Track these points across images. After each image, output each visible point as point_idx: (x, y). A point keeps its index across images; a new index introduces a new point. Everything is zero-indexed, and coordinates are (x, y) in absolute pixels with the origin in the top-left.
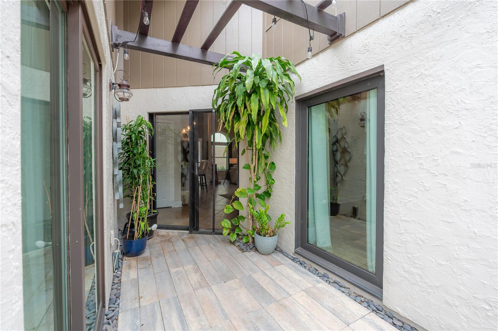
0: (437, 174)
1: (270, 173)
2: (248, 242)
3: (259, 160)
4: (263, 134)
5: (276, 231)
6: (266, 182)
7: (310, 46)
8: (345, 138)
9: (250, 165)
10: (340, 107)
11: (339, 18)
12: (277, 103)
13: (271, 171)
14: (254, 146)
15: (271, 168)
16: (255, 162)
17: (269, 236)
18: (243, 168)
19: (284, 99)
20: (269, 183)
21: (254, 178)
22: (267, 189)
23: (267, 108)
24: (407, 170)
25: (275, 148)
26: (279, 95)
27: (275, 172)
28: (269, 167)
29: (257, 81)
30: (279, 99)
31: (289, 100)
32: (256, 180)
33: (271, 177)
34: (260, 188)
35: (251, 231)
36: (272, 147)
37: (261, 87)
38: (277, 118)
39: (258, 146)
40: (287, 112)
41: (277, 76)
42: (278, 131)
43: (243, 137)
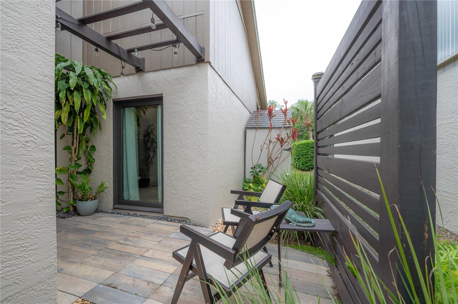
0: (182, 147)
1: (90, 154)
2: (69, 211)
3: (79, 143)
4: (84, 122)
5: (97, 196)
6: (87, 161)
7: (122, 71)
8: (153, 132)
9: (70, 147)
10: (147, 110)
11: (141, 60)
12: (97, 101)
13: (92, 152)
14: (74, 131)
15: (91, 150)
16: (76, 144)
17: (91, 200)
18: (63, 149)
19: (103, 99)
20: (90, 162)
21: (75, 158)
22: (88, 167)
23: (89, 104)
24: (172, 146)
25: (95, 134)
26: (99, 95)
27: (96, 153)
28: (90, 149)
29: (80, 82)
30: (99, 97)
31: (107, 100)
32: (76, 159)
33: (92, 157)
34: (80, 166)
35: (72, 202)
36: (93, 133)
37: (83, 87)
38: (97, 111)
39: (80, 131)
40: (105, 109)
41: (97, 82)
42: (98, 122)
43: (65, 123)
